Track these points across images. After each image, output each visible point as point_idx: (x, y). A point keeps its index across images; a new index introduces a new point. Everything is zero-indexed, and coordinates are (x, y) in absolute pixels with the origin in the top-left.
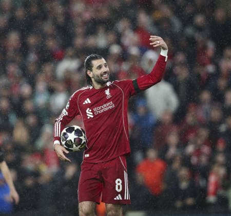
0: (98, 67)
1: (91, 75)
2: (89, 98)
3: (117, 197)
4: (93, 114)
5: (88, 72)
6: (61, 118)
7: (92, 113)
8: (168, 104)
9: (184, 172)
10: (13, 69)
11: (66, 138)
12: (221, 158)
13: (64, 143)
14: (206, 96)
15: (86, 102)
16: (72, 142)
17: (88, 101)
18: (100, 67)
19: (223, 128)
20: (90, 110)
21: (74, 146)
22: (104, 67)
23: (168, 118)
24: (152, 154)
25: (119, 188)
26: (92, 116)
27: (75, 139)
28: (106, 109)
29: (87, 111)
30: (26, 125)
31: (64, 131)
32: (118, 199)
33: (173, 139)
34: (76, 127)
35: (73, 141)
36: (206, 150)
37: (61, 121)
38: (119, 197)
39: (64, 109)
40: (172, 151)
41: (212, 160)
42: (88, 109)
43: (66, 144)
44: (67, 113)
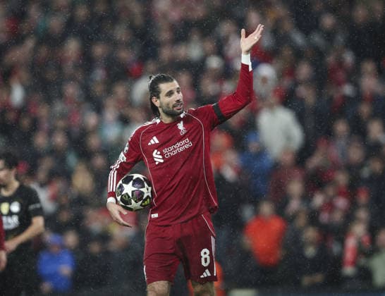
0: (168, 93)
1: (157, 104)
2: (155, 135)
3: (204, 274)
4: (163, 158)
5: (154, 100)
6: (117, 166)
7: (161, 157)
8: (289, 138)
9: (311, 234)
10: (71, 90)
11: (122, 191)
12: (363, 214)
13: (119, 198)
14: (341, 127)
15: (152, 142)
16: (129, 197)
17: (155, 140)
18: (170, 93)
19: (366, 172)
20: (159, 153)
21: (133, 201)
22: (176, 93)
23: (288, 159)
24: (266, 209)
25: (206, 261)
26: (162, 161)
27: (133, 192)
28: (181, 149)
29: (154, 154)
30: (91, 169)
31: (121, 182)
32: (206, 276)
33: (295, 188)
34: (136, 176)
35: (130, 195)
36: (341, 203)
37: (116, 169)
38: (207, 273)
39: (122, 153)
40: (295, 205)
41: (350, 217)
42: (156, 151)
43: (122, 200)
44: (125, 158)
